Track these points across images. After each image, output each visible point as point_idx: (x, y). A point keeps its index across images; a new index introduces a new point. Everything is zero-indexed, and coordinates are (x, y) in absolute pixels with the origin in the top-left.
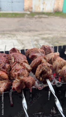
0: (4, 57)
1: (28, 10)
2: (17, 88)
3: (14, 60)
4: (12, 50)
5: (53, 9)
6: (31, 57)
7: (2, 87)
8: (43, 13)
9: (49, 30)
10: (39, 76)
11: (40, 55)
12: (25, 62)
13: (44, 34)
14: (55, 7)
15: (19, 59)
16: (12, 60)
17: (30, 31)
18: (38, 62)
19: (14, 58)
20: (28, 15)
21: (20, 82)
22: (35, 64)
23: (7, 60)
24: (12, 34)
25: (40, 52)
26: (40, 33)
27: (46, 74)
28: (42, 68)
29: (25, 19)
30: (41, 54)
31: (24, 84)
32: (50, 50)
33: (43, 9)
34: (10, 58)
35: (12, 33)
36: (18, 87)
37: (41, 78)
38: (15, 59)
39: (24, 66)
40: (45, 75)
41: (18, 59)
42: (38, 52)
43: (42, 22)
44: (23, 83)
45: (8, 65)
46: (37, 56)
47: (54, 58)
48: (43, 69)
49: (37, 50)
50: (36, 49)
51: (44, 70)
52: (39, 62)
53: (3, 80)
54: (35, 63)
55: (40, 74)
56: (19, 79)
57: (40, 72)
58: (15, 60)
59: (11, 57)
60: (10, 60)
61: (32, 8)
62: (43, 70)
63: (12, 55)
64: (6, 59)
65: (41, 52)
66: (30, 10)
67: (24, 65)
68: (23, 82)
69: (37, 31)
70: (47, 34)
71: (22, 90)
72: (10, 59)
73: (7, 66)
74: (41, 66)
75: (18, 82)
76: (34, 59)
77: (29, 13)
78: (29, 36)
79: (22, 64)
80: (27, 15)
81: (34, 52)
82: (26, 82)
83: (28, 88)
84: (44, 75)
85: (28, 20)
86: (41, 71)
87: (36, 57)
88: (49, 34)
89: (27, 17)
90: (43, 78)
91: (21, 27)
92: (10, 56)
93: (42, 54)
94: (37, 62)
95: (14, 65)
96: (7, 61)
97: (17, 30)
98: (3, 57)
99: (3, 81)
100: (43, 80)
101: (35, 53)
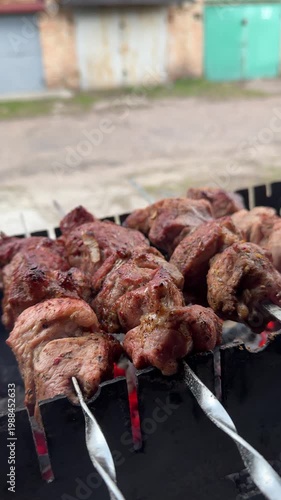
0: (48, 249)
1: (62, 82)
2: (158, 352)
3: (100, 253)
4: (75, 215)
5: (167, 70)
6: (165, 233)
7: (87, 361)
8: (126, 91)
9: (163, 155)
10: (230, 297)
11: (199, 222)
12: (149, 251)
13: (146, 173)
14: (174, 59)
15: (117, 244)
16: (88, 253)
17: (84, 166)
18: (211, 244)
19: (98, 241)
20: (66, 102)
21: (167, 325)
22: (197, 256)
23: (63, 258)
24: (10, 189)
25: (196, 211)
26: (129, 169)
27: (260, 284)
28: (240, 262)
29: (56, 122)
30: (201, 216)
31: (187, 331)
32: (228, 200)
33: (125, 73)
34: (74, 250)
35: (9, 183)
36: (165, 351)
37: (243, 307)
38: (101, 247)
39: (153, 268)
40: (258, 290)
41: (114, 245)
42: (186, 211)
43: (126, 124)
44: (183, 328)
45: (80, 274)
46: (188, 226)
47: (260, 228)
48: (245, 265)
49: (181, 204)
50: (175, 202)
51: (252, 270)
52: (215, 244)
53: (82, 335)
54: (195, 252)
55: (235, 288)
56: (160, 311)
57: (233, 281)
58: (105, 251)
59: (79, 243)
60: (77, 257)
61: (76, 74)
62: (247, 268)
63: (82, 233)
64: (58, 257)
65: (200, 209)
66: (71, 82)
67: (152, 264)
68: (181, 322)
69: (113, 164)
70: (156, 170)
71: (180, 362)
72: (79, 253)
73: (79, 279)
74: (234, 252)
75: (157, 326)
76: (176, 240)
77: (66, 94)
78: (86, 187)
79: (143, 257)
80: (59, 106)
81: (170, 212)
82: (194, 322)
83: (205, 349)
84: (253, 290)
85: (70, 122)
86: (237, 274)
87: (186, 233)
88: (168, 170)
89: (62, 113)
90: (249, 305)
91: (45, 155)
92: (75, 238)
93: (204, 219)
94: (206, 243)
95: (109, 270)
96: (61, 262)
97: (26, 171)
98: (43, 249)
99: (82, 339)
100: (250, 311)
101: (176, 217)
